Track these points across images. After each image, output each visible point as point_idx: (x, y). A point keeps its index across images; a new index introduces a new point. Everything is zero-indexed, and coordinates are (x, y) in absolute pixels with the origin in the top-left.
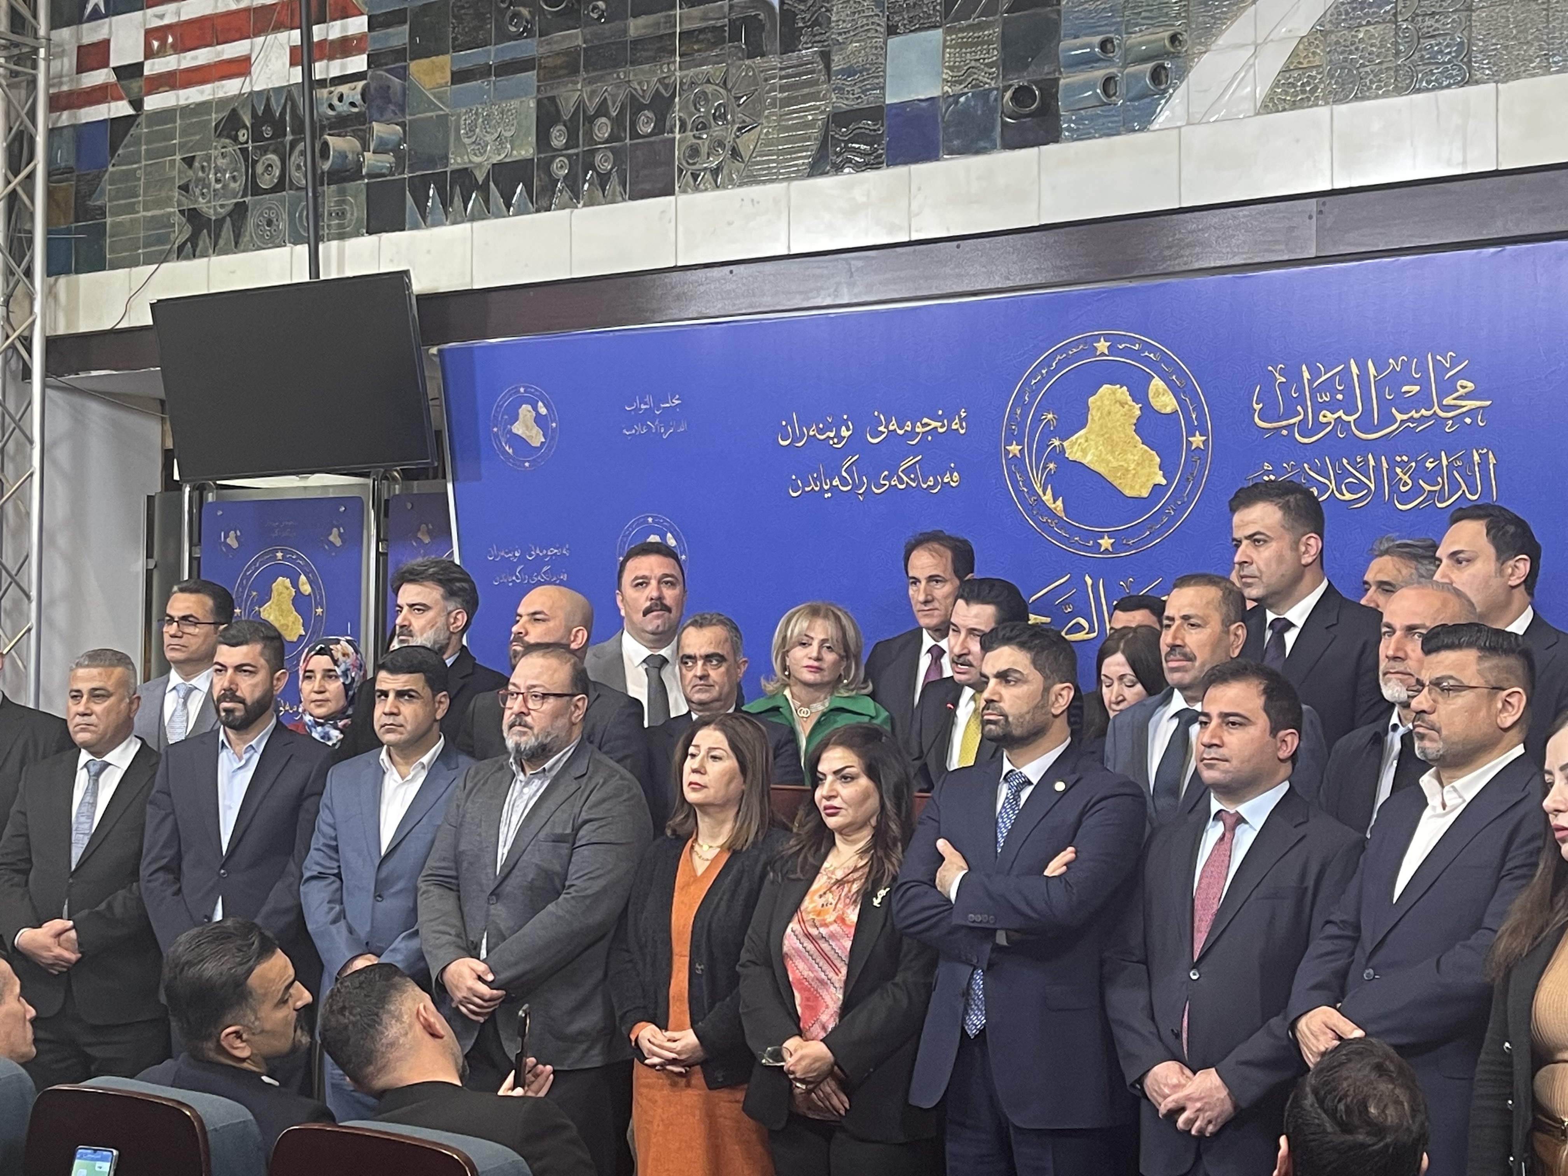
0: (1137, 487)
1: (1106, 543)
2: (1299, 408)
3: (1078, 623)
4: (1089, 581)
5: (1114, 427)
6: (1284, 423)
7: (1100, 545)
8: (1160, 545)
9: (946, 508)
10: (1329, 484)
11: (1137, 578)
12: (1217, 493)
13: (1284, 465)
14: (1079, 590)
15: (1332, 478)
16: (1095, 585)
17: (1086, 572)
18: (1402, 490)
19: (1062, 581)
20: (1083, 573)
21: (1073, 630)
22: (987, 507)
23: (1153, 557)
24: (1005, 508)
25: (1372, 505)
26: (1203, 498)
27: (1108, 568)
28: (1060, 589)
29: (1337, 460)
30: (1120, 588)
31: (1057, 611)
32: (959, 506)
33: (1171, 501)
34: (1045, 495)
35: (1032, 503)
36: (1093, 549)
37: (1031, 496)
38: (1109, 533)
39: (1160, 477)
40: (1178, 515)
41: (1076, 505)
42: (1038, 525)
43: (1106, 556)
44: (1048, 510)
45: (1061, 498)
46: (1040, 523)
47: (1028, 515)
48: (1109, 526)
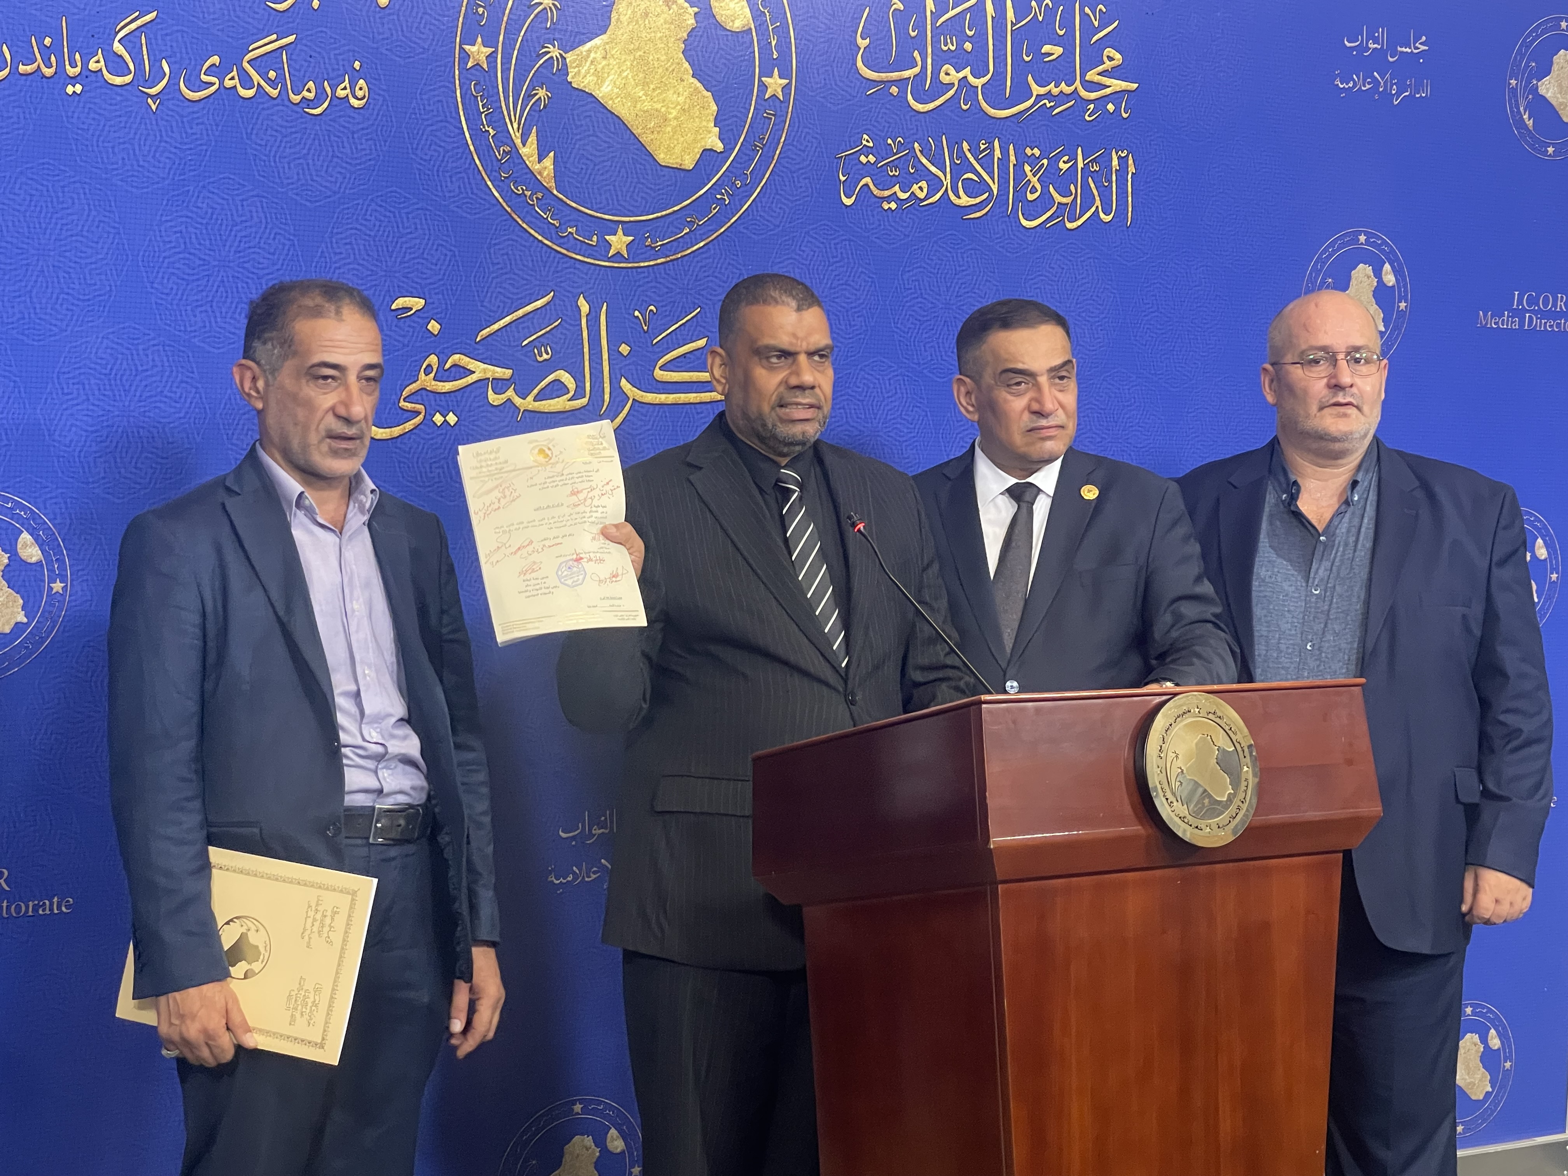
0: (678, 150)
1: (619, 241)
2: (916, 54)
3: (557, 381)
4: (584, 307)
5: (649, 40)
6: (895, 75)
7: (610, 245)
8: (703, 253)
9: (336, 149)
10: (943, 178)
11: (662, 306)
12: (795, 175)
13: (890, 141)
14: (565, 321)
15: (948, 169)
16: (594, 314)
17: (580, 290)
18: (1029, 199)
19: (539, 303)
20: (575, 291)
21: (547, 391)
22: (416, 155)
23: (690, 273)
24: (450, 160)
25: (992, 216)
26: (774, 180)
27: (617, 288)
28: (533, 318)
29: (957, 143)
30: (633, 323)
31: (523, 358)
32: (363, 147)
33: (726, 179)
34: (524, 145)
35: (499, 158)
36: (597, 251)
37: (500, 144)
38: (625, 226)
39: (714, 137)
40: (735, 205)
41: (576, 171)
42: (507, 199)
43: (616, 265)
44: (526, 173)
45: (552, 154)
46: (511, 196)
47: (492, 178)
48: (626, 212)
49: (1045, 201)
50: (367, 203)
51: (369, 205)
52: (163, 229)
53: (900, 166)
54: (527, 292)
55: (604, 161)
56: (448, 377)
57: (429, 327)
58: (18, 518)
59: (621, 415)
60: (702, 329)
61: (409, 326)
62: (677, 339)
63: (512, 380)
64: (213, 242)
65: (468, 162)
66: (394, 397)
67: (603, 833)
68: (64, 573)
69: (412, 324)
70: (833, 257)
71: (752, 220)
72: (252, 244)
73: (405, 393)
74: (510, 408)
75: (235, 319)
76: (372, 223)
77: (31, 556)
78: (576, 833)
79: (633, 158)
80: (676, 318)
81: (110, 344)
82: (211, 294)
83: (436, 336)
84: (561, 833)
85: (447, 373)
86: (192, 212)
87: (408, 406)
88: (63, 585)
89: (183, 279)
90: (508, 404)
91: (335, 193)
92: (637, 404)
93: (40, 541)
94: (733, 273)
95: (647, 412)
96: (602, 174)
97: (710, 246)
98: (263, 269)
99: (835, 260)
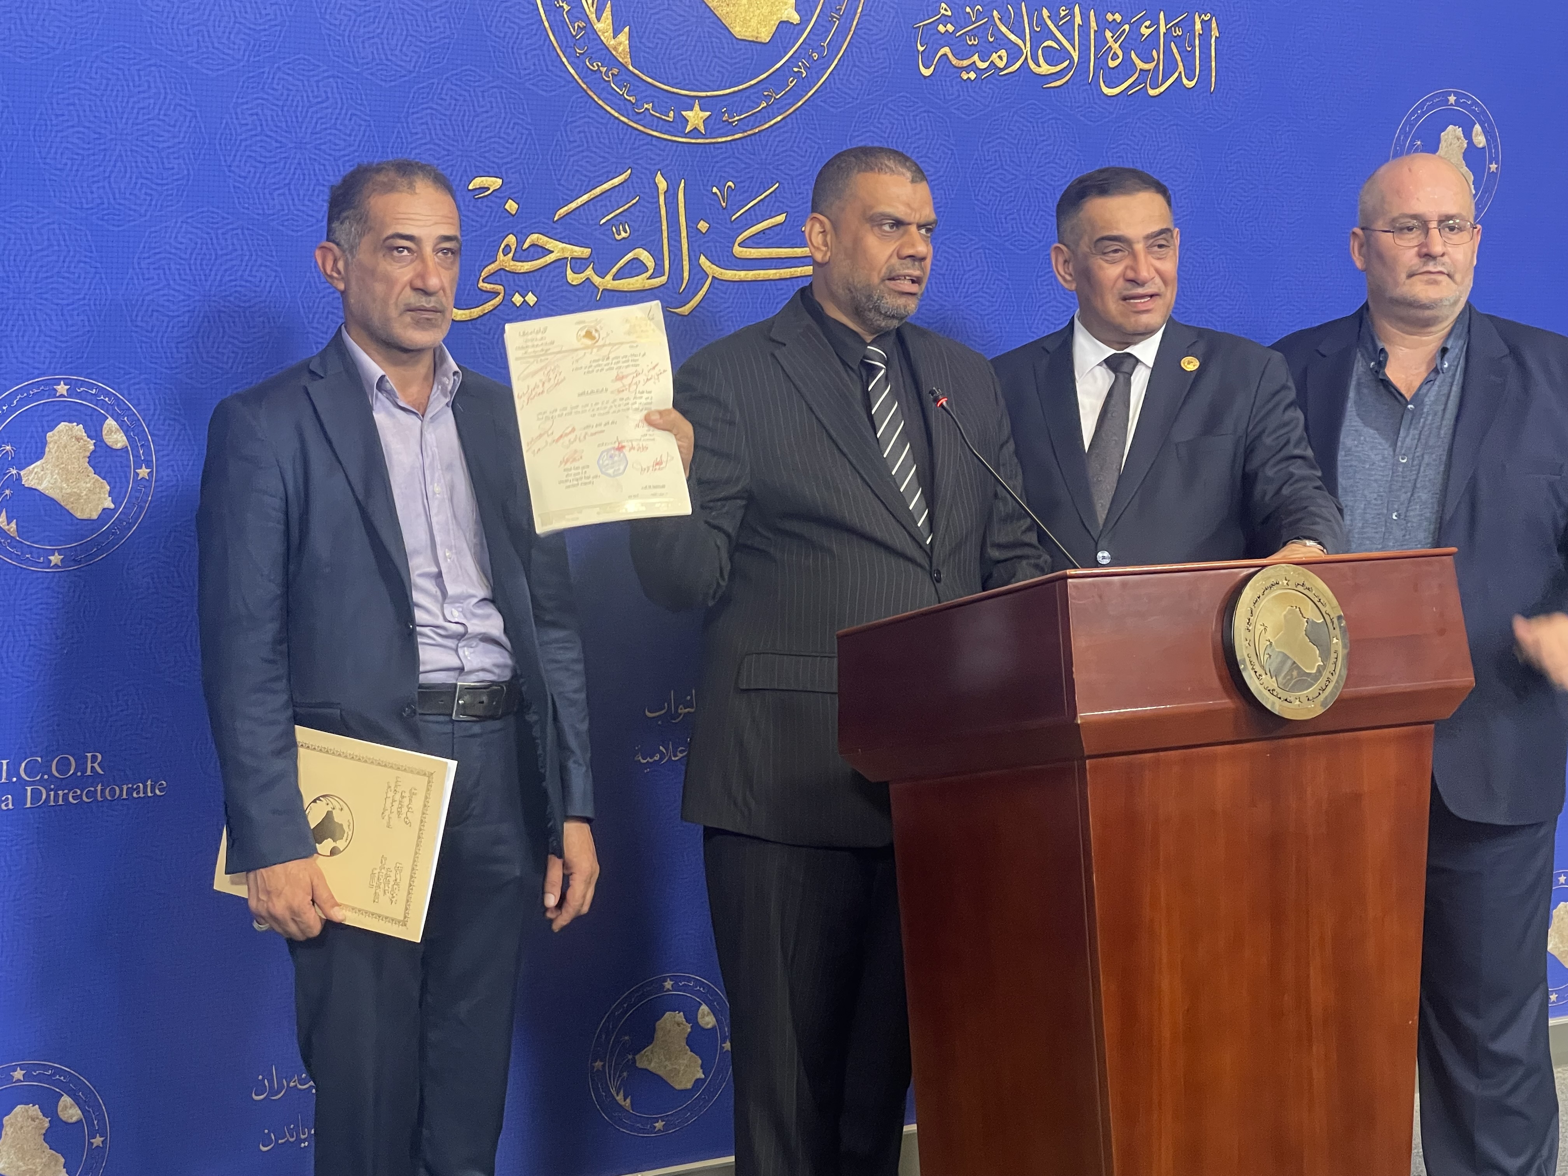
0: (754, 23)
1: (696, 117)
3: (636, 259)
4: (662, 184)
7: (687, 121)
8: (780, 128)
9: (410, 27)
10: (1023, 47)
11: (741, 182)
12: (873, 46)
13: (968, 10)
14: (644, 199)
15: (1028, 37)
16: (671, 191)
17: (657, 167)
18: (1111, 66)
19: (616, 181)
20: (653, 168)
21: (626, 271)
22: (490, 32)
23: (768, 148)
24: (527, 36)
25: (1073, 84)
26: (852, 52)
27: (695, 163)
28: (610, 196)
29: (1036, 10)
30: (711, 199)
31: (602, 237)
32: (436, 25)
33: (803, 52)
34: (599, 20)
35: (574, 33)
36: (673, 127)
37: (575, 20)
38: (702, 101)
39: (789, 9)
40: (812, 77)
41: (651, 45)
42: (582, 75)
43: (693, 141)
44: (602, 49)
45: (627, 29)
46: (587, 72)
47: (567, 55)
48: (703, 87)
49: (1127, 67)
50: (442, 81)
51: (444, 84)
52: (239, 110)
53: (980, 35)
54: (605, 170)
55: (679, 35)
56: (527, 257)
57: (507, 207)
58: (103, 405)
59: (701, 292)
60: (781, 205)
61: (487, 206)
62: (756, 215)
63: (591, 259)
64: (290, 123)
65: (543, 38)
66: (473, 277)
67: (689, 712)
68: (149, 458)
69: (490, 204)
70: (912, 129)
71: (829, 93)
72: (328, 125)
73: (484, 275)
74: (589, 287)
75: (313, 201)
76: (447, 103)
77: (116, 442)
78: (663, 712)
79: (709, 32)
80: (754, 194)
81: (190, 229)
82: (290, 176)
83: (513, 216)
84: (648, 714)
85: (525, 253)
86: (268, 94)
87: (488, 287)
88: (149, 470)
89: (260, 162)
90: (587, 284)
91: (410, 72)
92: (716, 281)
93: (125, 428)
94: (811, 147)
95: (727, 289)
96: (678, 49)
97: (788, 120)
98: (340, 150)
99: (914, 132)
